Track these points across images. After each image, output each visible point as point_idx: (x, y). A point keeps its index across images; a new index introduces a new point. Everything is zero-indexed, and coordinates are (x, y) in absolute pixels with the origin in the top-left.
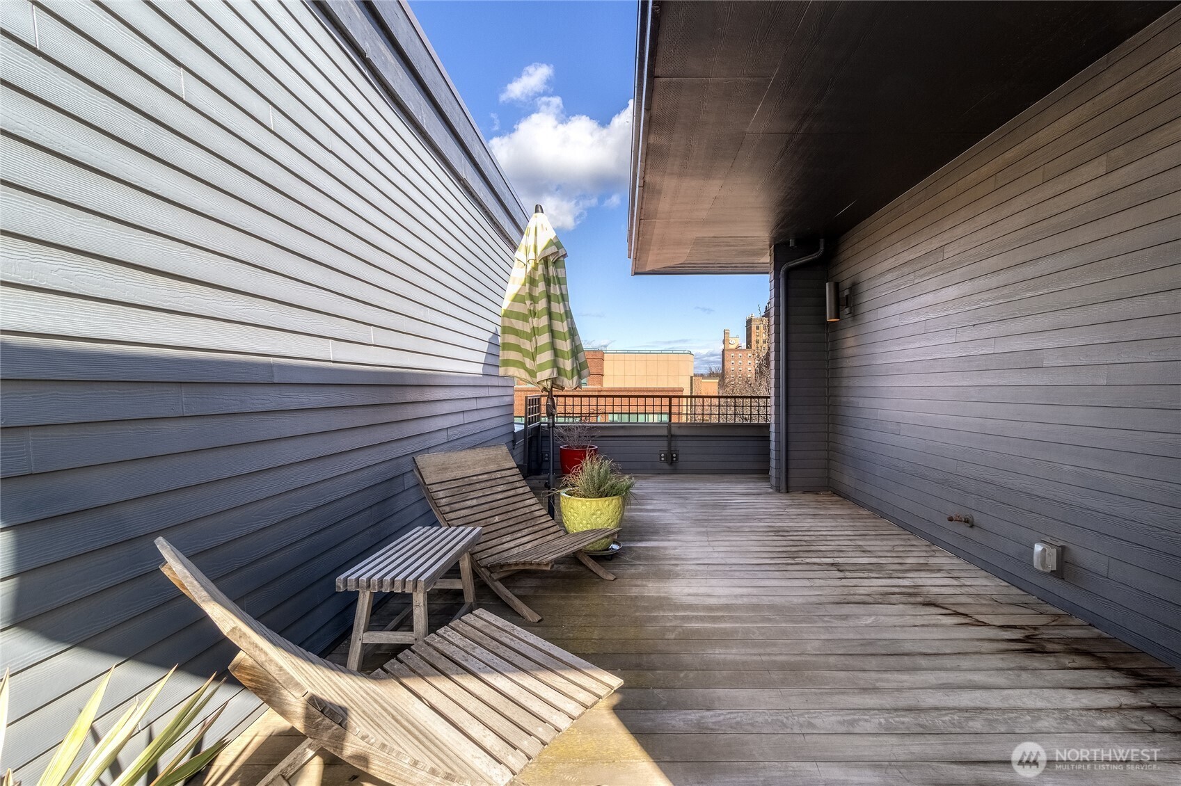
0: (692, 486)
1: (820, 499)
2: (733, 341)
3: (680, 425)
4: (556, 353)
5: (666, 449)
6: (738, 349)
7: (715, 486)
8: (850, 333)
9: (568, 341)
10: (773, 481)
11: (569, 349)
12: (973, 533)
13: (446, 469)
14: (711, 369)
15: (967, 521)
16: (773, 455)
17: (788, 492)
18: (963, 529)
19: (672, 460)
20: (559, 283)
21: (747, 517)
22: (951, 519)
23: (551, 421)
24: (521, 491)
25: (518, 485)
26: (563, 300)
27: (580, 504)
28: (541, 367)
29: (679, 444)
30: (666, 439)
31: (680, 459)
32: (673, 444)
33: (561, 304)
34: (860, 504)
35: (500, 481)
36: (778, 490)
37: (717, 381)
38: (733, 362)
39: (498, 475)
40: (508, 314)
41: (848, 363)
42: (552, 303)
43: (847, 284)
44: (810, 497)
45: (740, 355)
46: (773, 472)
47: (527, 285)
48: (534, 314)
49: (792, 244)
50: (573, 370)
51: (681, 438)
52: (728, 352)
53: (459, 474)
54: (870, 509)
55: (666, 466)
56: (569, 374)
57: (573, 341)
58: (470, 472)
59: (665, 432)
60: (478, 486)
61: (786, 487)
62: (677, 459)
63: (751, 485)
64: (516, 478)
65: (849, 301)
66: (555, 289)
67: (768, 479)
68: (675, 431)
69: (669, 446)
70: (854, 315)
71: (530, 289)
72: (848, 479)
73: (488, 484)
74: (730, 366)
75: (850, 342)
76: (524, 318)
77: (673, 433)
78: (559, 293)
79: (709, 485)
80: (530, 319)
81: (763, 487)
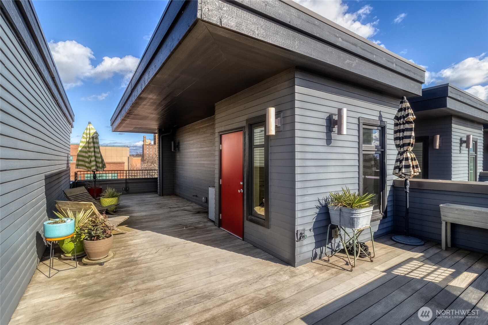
0: (134, 197)
1: (171, 196)
2: (148, 141)
3: (129, 179)
4: (96, 162)
5: (125, 187)
6: (150, 144)
7: (141, 196)
8: (178, 154)
9: (100, 159)
10: (159, 193)
11: (101, 161)
12: (197, 198)
13: (71, 193)
14: (137, 153)
15: (196, 196)
16: (159, 186)
17: (163, 195)
18: (195, 197)
19: (127, 190)
20: (97, 144)
21: (151, 202)
22: (193, 196)
23: (95, 180)
24: (90, 197)
25: (89, 196)
26: (99, 148)
27: (107, 200)
28: (93, 166)
29: (129, 185)
30: (125, 183)
31: (130, 189)
32: (127, 185)
33: (98, 149)
34: (180, 197)
35: (85, 196)
36: (160, 196)
37: (141, 158)
38: (147, 150)
39: (84, 194)
40: (81, 151)
41: (178, 162)
42: (95, 149)
43: (177, 142)
44: (169, 196)
45: (151, 147)
46: (158, 191)
47: (87, 144)
48: (89, 152)
49: (163, 130)
50: (102, 166)
51: (130, 183)
52: (146, 146)
53: (75, 194)
54: (182, 197)
55: (125, 192)
56: (101, 168)
57: (101, 159)
58: (77, 194)
59: (124, 182)
60: (80, 197)
61: (162, 194)
62: (129, 190)
63: (153, 195)
64: (88, 195)
65: (177, 146)
66: (96, 145)
67: (157, 193)
68: (128, 181)
69: (126, 186)
70: (179, 150)
71: (88, 145)
72: (178, 191)
73: (82, 196)
74: (146, 152)
75: (178, 157)
76: (86, 152)
77: (127, 182)
78: (97, 146)
79: (139, 196)
80: (88, 153)
81: (156, 195)
